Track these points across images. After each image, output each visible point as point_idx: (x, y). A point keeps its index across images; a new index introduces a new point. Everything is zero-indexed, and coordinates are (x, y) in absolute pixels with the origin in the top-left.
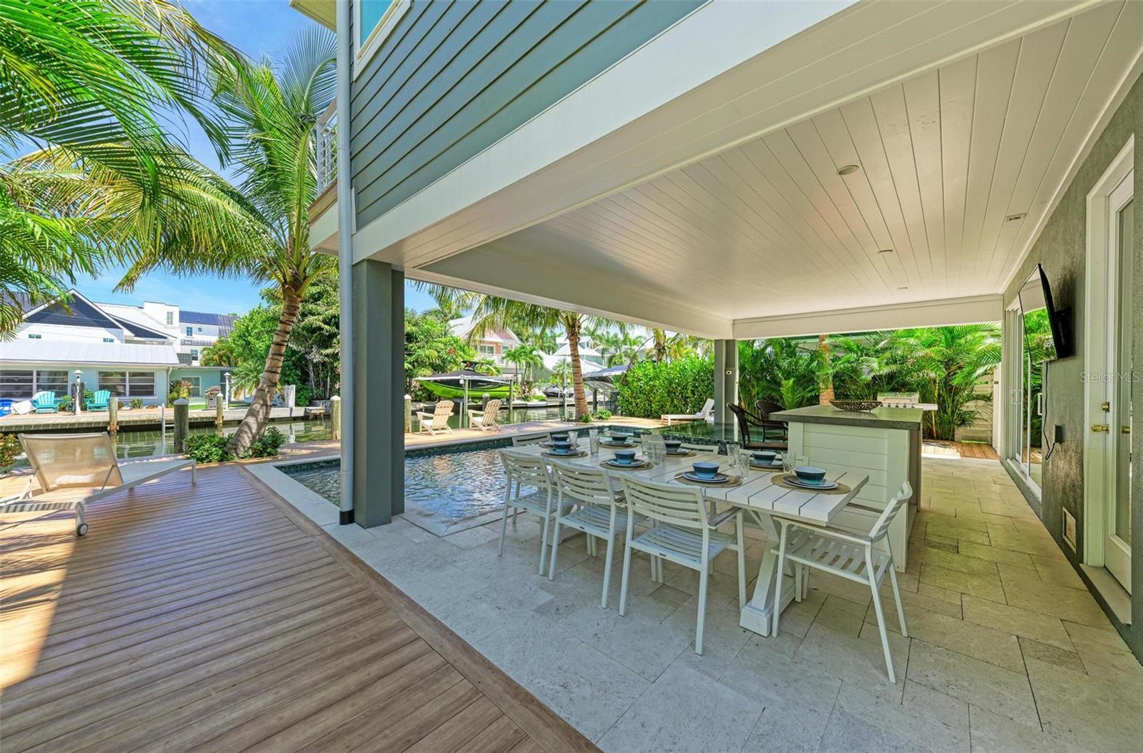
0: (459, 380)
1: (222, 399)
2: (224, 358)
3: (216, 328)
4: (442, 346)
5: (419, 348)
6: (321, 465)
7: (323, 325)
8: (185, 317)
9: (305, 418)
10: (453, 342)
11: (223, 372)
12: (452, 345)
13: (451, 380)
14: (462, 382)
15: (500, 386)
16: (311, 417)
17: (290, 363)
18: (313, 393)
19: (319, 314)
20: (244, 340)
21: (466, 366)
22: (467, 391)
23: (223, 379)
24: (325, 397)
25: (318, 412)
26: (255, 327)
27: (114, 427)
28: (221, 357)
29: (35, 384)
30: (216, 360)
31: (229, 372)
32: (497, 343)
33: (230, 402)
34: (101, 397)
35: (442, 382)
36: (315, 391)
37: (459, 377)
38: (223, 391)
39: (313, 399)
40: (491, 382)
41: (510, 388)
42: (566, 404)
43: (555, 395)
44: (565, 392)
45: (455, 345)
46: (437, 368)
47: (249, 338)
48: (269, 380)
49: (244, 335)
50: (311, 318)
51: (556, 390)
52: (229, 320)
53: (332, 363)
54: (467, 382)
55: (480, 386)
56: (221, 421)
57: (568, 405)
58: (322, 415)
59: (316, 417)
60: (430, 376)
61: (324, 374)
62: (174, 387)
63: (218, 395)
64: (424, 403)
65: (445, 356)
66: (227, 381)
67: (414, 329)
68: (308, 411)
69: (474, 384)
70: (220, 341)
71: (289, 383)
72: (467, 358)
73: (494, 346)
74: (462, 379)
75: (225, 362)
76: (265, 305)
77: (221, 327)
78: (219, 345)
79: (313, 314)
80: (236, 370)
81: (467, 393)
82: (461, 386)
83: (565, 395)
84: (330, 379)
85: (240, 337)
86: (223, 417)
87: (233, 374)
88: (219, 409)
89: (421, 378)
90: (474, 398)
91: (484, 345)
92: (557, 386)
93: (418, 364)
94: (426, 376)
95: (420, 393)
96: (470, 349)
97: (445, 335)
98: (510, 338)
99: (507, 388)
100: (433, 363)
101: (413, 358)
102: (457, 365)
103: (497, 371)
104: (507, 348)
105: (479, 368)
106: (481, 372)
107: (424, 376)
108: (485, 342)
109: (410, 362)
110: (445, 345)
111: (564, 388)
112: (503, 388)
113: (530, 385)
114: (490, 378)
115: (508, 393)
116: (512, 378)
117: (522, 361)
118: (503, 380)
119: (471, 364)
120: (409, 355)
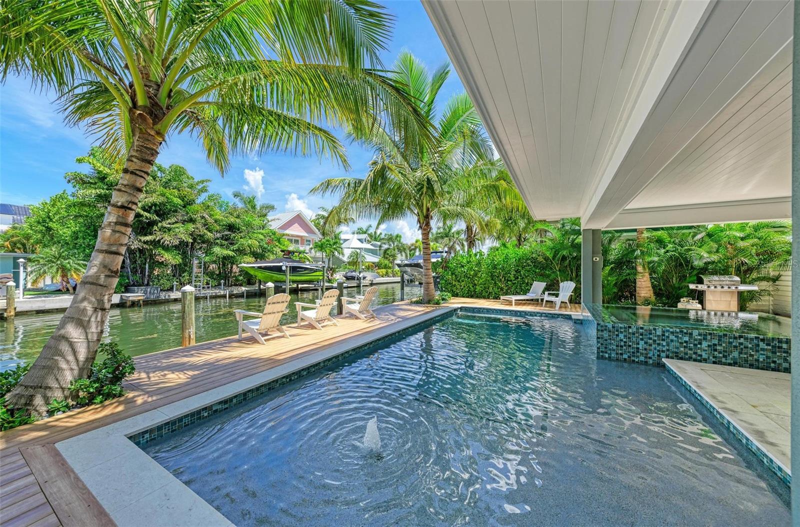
0: (281, 266)
1: (13, 289)
2: (19, 245)
3: (7, 217)
4: (261, 237)
5: (241, 238)
6: (214, 409)
7: (142, 212)
9: (121, 305)
10: (271, 234)
11: (15, 259)
12: (270, 236)
13: (274, 266)
14: (284, 268)
15: (315, 272)
16: (129, 304)
18: (129, 280)
20: (44, 226)
21: (284, 255)
22: (288, 276)
23: (16, 266)
24: (143, 283)
25: (136, 299)
26: (57, 213)
28: (14, 244)
30: (8, 247)
31: (24, 258)
32: (301, 237)
33: (25, 290)
35: (266, 268)
36: (131, 278)
37: (281, 264)
38: (16, 279)
39: (129, 286)
40: (308, 268)
41: (323, 274)
42: (361, 286)
43: (353, 278)
44: (360, 276)
45: (273, 237)
46: (258, 256)
47: (51, 224)
48: (105, 267)
49: (44, 221)
51: (354, 274)
52: (24, 211)
53: (151, 250)
54: (289, 268)
55: (298, 271)
56: (13, 313)
57: (363, 286)
58: (141, 302)
59: (134, 304)
60: (253, 263)
61: (142, 261)
63: (8, 284)
64: (245, 286)
65: (266, 246)
66: (22, 269)
67: (238, 221)
68: (123, 298)
69: (294, 270)
70: (14, 228)
72: (285, 248)
73: (299, 239)
74: (284, 265)
75: (19, 249)
76: (70, 189)
77: (15, 217)
78: (12, 232)
80: (32, 256)
81: (289, 277)
82: (284, 271)
83: (360, 278)
84: (149, 266)
85: (39, 222)
86: (15, 309)
87: (30, 260)
88: (10, 299)
89: (245, 265)
90: (294, 282)
91: (291, 238)
92: (355, 271)
93: (241, 252)
94: (250, 263)
95: (241, 278)
96: (285, 240)
97: (264, 228)
98: (314, 233)
99: (321, 273)
100: (254, 252)
101: (235, 247)
102: (273, 254)
103: (310, 259)
104: (310, 241)
105: (296, 256)
106: (297, 259)
107: (247, 263)
108: (292, 236)
109: (233, 251)
110: (265, 236)
111: (360, 272)
112: (318, 273)
113: (333, 270)
114: (307, 265)
115: (321, 278)
116: (323, 265)
117: (328, 251)
118: (317, 267)
119: (289, 252)
120: (231, 244)
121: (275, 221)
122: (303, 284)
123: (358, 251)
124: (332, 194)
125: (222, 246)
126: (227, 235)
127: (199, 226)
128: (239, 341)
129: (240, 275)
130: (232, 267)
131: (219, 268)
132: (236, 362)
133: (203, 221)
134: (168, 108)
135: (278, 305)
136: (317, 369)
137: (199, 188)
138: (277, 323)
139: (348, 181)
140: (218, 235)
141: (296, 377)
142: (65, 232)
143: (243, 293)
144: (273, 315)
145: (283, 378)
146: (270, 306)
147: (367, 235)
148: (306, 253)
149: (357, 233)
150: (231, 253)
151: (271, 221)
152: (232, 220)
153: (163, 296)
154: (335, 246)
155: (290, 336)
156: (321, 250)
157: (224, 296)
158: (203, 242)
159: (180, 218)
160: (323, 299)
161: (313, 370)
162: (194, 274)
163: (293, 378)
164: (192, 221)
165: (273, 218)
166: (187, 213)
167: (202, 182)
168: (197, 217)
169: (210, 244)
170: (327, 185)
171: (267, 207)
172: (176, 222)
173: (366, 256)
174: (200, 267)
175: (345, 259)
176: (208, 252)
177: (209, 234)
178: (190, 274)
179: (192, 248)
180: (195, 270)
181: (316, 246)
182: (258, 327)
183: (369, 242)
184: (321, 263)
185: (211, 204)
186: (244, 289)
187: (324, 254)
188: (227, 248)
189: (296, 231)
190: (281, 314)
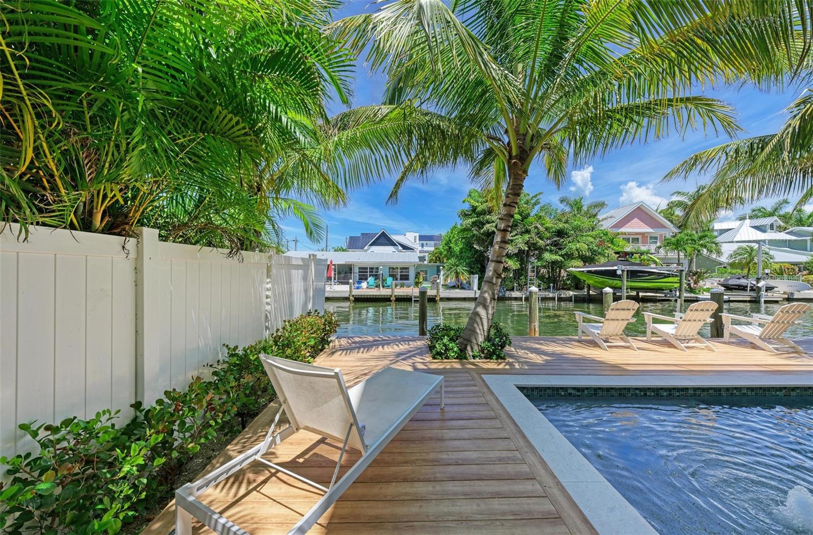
0: (615, 271)
1: (439, 284)
2: (438, 258)
3: (433, 242)
4: (591, 239)
5: (569, 242)
8: (422, 238)
10: (602, 235)
11: (438, 267)
12: (601, 238)
13: (606, 270)
14: (619, 272)
15: (666, 277)
17: (474, 259)
19: (493, 222)
20: (448, 246)
21: (619, 257)
22: (625, 282)
23: (439, 271)
26: (454, 237)
27: (393, 298)
28: (436, 258)
29: (368, 274)
30: (434, 260)
31: (442, 266)
32: (643, 234)
33: (442, 286)
34: (389, 280)
35: (597, 273)
37: (615, 268)
38: (439, 279)
40: (655, 273)
41: (681, 280)
42: (762, 300)
43: (741, 288)
44: (760, 285)
45: (604, 237)
46: (587, 260)
47: (451, 245)
48: (495, 271)
49: (448, 243)
50: (488, 226)
51: (743, 282)
52: (439, 238)
54: (625, 273)
55: (640, 276)
56: (439, 298)
57: (766, 302)
60: (582, 267)
62: (417, 275)
64: (573, 291)
65: (595, 248)
67: (566, 225)
69: (633, 275)
70: (436, 249)
71: (473, 273)
73: (640, 237)
74: (619, 269)
75: (438, 260)
76: (459, 221)
77: (436, 242)
78: (435, 252)
79: (489, 223)
81: (625, 284)
82: (619, 276)
83: (759, 288)
85: (446, 244)
86: (440, 296)
88: (438, 290)
89: (573, 269)
90: (632, 289)
91: (628, 237)
92: (746, 277)
93: (569, 256)
94: (578, 267)
95: (569, 282)
96: (620, 241)
97: (593, 229)
98: (663, 226)
99: (676, 279)
100: (582, 255)
101: (563, 252)
102: (604, 256)
103: (658, 261)
104: (656, 238)
105: (635, 258)
106: (638, 261)
107: (576, 267)
108: (630, 234)
109: (561, 256)
110: (594, 238)
111: (758, 280)
112: (671, 279)
113: (699, 276)
114: (652, 268)
115: (677, 285)
116: (680, 268)
117: (689, 249)
118: (670, 271)
119: (626, 254)
120: (560, 249)
121: (607, 220)
122: (646, 292)
123: (756, 246)
124: (703, 171)
125: (551, 251)
126: (556, 241)
127: (533, 235)
128: (579, 341)
129: (568, 279)
130: (560, 272)
131: (548, 272)
132: (579, 359)
133: (536, 230)
134: (530, 150)
135: (622, 312)
136: (683, 395)
137: (533, 202)
138: (621, 332)
139: (735, 147)
140: (548, 242)
141: (652, 394)
142: (457, 249)
143: (571, 297)
144: (616, 322)
145: (637, 389)
146: (614, 312)
147: (775, 218)
148: (652, 254)
149: (751, 218)
150: (559, 258)
151: (603, 220)
152: (561, 225)
153: (508, 294)
154: (701, 242)
155: (638, 348)
156: (677, 248)
157: (553, 299)
158: (536, 249)
159: (519, 231)
160: (688, 311)
161: (678, 394)
162: (529, 278)
163: (648, 394)
164: (527, 232)
165: (604, 216)
166: (524, 226)
167: (536, 196)
168: (531, 228)
169: (541, 250)
170: (694, 162)
171: (596, 206)
172: (516, 235)
173: (772, 253)
174: (533, 271)
175: (724, 259)
176: (539, 258)
177: (541, 241)
178: (526, 277)
179: (528, 255)
180: (530, 274)
181: (668, 244)
182: (599, 332)
183: (780, 229)
184: (675, 265)
185: (542, 214)
186: (571, 293)
187: (682, 254)
188: (556, 253)
189: (636, 227)
190: (626, 322)
